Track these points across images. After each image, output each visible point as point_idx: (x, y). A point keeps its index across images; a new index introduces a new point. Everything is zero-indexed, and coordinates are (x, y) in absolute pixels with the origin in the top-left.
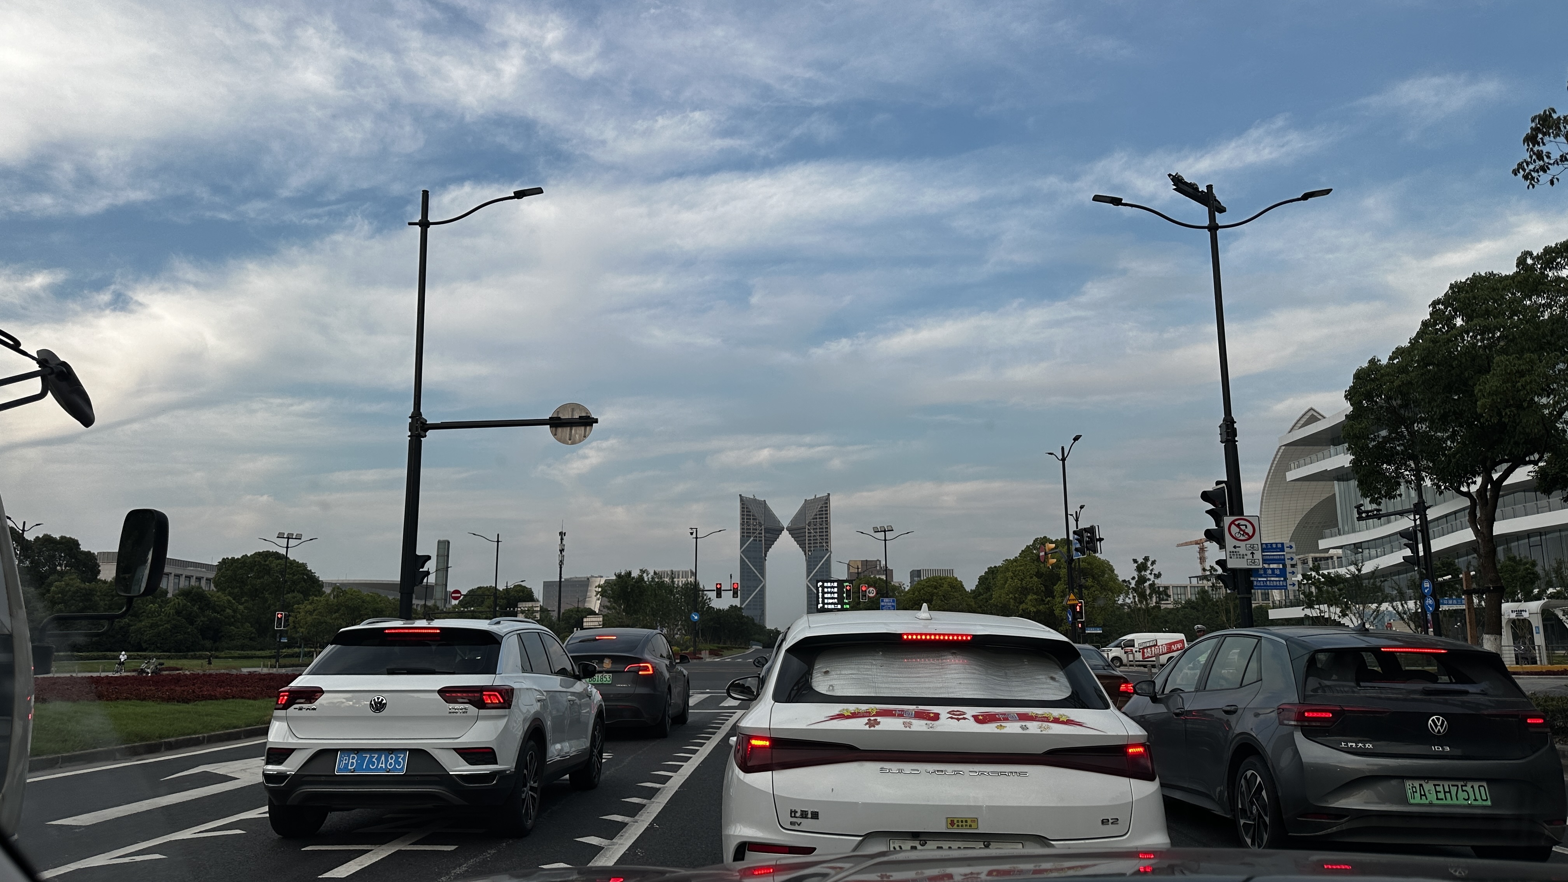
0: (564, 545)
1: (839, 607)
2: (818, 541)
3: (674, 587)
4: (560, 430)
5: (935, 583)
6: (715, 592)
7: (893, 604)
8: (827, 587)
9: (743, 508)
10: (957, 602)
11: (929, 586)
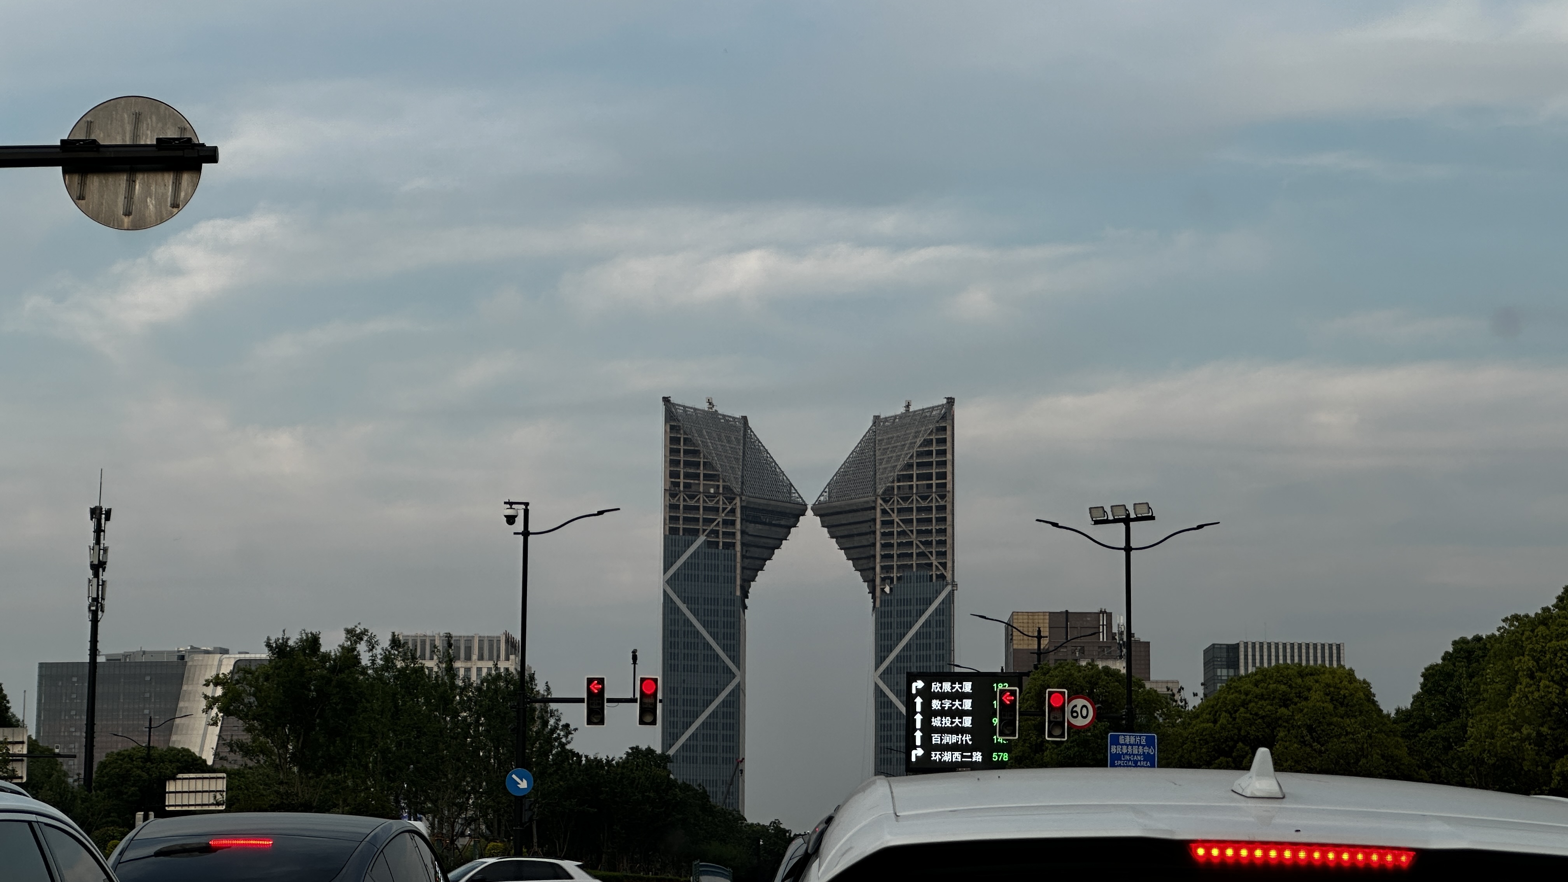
0: (105, 550)
1: (978, 757)
2: (914, 551)
3: (453, 686)
4: (95, 182)
5: (1283, 687)
6: (584, 706)
7: (1146, 750)
8: (941, 696)
9: (674, 440)
10: (1353, 746)
11: (1262, 697)
